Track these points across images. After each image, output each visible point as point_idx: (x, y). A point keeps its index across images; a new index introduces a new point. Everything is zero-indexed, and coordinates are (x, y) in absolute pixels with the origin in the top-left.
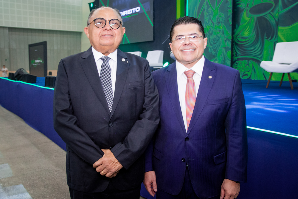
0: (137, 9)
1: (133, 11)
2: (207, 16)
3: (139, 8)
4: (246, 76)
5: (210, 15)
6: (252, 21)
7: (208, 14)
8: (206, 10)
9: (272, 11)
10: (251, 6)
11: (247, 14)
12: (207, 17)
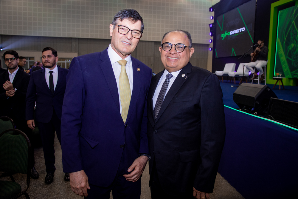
0: (243, 29)
1: (240, 30)
2: (292, 35)
3: (244, 28)
7: (293, 34)
8: (292, 31)
12: (292, 37)
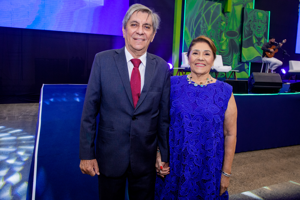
2: (203, 28)
4: (223, 76)
5: (205, 28)
6: (228, 40)
8: (202, 24)
9: (238, 37)
10: (227, 31)
11: (225, 35)
12: (203, 30)
